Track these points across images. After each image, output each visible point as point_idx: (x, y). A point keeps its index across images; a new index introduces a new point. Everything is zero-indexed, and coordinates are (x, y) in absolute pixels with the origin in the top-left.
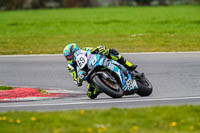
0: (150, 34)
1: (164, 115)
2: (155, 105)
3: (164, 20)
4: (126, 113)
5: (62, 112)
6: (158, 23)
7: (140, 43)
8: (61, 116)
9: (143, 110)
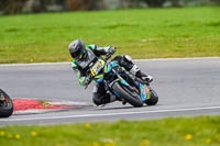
0: (162, 38)
1: (178, 127)
2: (167, 117)
3: (177, 23)
4: (136, 126)
5: (65, 126)
6: (171, 26)
7: (151, 49)
8: (65, 130)
9: (155, 122)
